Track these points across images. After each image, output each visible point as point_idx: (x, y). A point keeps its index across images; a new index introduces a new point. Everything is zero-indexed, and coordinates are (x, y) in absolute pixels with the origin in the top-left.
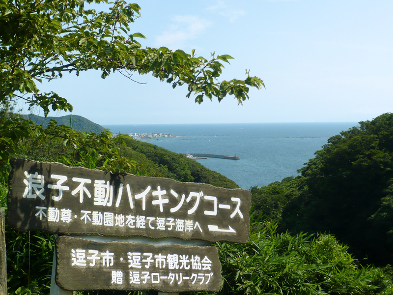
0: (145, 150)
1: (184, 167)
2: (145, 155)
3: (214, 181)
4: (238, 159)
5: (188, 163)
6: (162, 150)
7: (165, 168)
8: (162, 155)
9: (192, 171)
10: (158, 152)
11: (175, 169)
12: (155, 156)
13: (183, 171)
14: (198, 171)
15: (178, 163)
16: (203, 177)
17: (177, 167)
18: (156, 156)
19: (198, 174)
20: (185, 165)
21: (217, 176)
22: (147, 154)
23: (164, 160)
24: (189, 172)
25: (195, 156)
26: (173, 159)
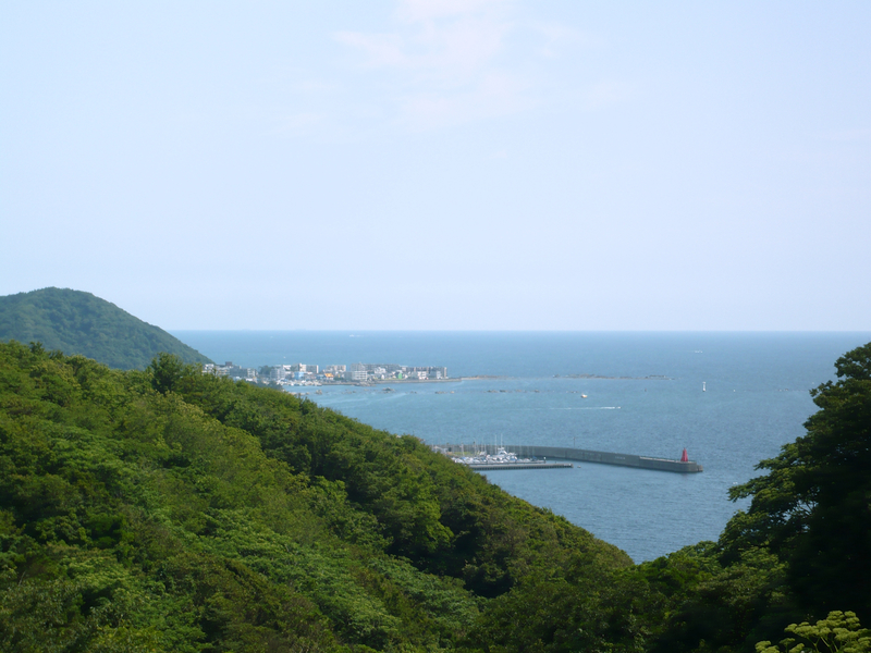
0: (262, 421)
1: (416, 490)
2: (256, 440)
3: (537, 548)
4: (696, 470)
5: (433, 474)
6: (329, 420)
7: (334, 493)
8: (326, 439)
9: (445, 506)
10: (311, 427)
11: (378, 496)
12: (296, 444)
13: (407, 503)
14: (471, 507)
15: (393, 473)
16: (489, 531)
17: (386, 489)
18: (302, 442)
19: (470, 519)
20: (420, 480)
21: (552, 527)
22: (270, 433)
23: (335, 458)
24: (434, 510)
25: (525, 456)
26: (370, 456)
